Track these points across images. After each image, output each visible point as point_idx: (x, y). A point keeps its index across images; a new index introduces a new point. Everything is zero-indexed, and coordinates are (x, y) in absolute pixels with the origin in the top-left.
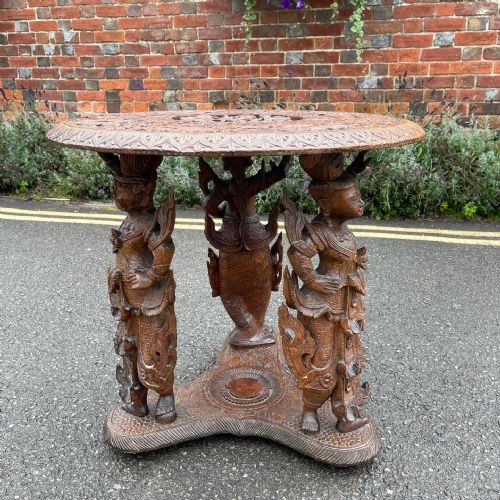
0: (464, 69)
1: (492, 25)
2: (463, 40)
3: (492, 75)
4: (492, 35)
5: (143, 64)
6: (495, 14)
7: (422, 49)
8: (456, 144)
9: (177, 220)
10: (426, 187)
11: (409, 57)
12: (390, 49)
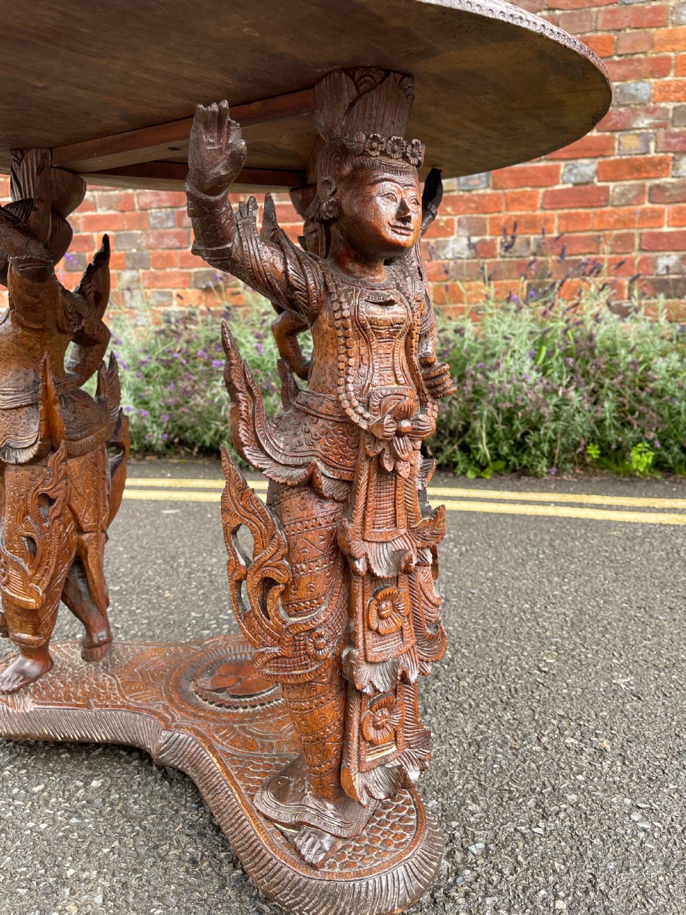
0: (618, 221)
1: (661, 146)
2: (613, 171)
3: (665, 229)
4: (661, 161)
5: (86, 229)
6: (664, 126)
7: (542, 191)
8: (608, 343)
9: (128, 482)
10: (557, 417)
11: (521, 203)
12: (489, 191)
